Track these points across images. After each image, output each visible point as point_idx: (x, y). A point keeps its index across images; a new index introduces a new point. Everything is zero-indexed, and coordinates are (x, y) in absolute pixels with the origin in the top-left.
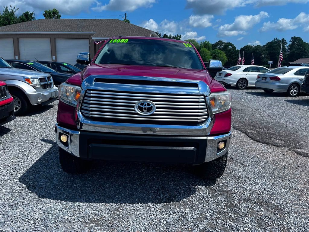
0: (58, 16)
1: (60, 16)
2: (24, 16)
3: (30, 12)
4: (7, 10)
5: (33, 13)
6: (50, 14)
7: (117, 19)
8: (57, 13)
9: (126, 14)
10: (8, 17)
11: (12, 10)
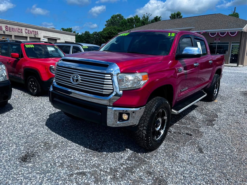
0: (180, 17)
1: (182, 16)
2: (154, 19)
3: (159, 17)
4: (144, 17)
5: (160, 17)
6: (175, 16)
7: (219, 14)
8: (180, 14)
9: (235, 7)
10: (144, 21)
11: (148, 17)
